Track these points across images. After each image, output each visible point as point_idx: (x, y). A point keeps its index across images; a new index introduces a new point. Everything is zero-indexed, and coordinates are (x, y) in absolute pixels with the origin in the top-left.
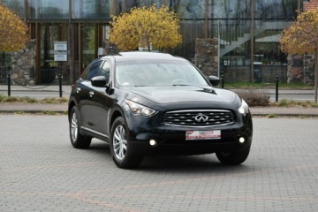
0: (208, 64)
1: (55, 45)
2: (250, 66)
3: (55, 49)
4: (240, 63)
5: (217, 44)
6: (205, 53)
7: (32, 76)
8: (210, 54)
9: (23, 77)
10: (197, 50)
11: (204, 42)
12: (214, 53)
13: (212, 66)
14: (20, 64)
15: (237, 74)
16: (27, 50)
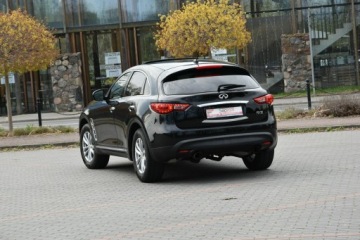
0: (300, 66)
1: (106, 58)
2: (354, 64)
3: (107, 63)
4: (341, 61)
5: (308, 40)
6: (294, 52)
7: (79, 99)
8: (301, 53)
9: (68, 101)
10: (283, 49)
11: (292, 39)
12: (306, 51)
13: (305, 69)
14: (62, 85)
15: (338, 77)
16: (70, 67)
